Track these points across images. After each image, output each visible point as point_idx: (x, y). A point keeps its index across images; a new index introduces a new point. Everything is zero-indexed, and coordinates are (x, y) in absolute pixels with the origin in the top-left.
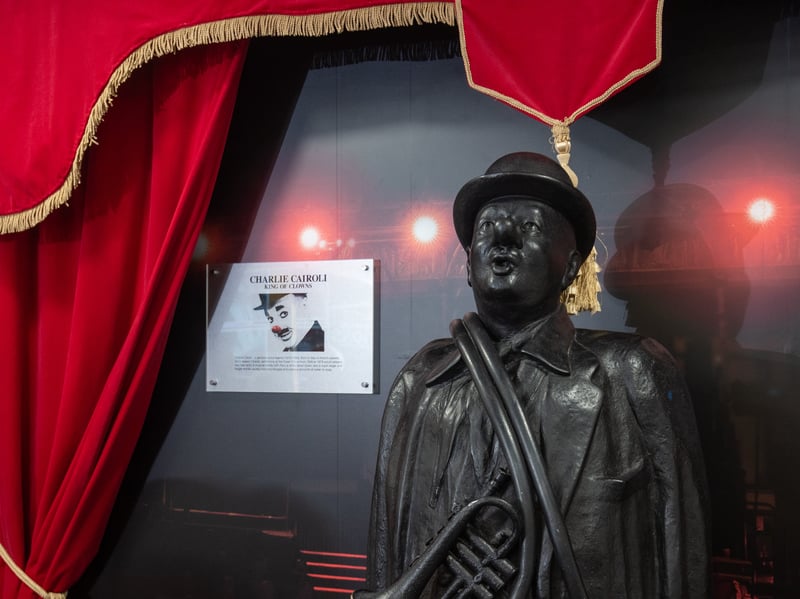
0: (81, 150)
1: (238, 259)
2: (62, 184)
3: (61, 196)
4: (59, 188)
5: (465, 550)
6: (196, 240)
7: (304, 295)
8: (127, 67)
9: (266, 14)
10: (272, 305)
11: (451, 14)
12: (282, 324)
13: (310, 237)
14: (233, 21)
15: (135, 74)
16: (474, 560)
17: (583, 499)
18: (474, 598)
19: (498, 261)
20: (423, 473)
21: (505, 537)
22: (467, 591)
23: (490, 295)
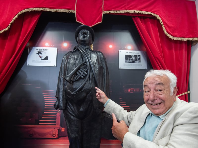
0: (11, 23)
1: (34, 46)
2: (7, 28)
3: (6, 29)
4: (6, 28)
5: (79, 71)
6: (27, 43)
7: (45, 52)
8: (21, 12)
9: (46, 8)
10: (40, 53)
11: (74, 12)
12: (41, 56)
13: (47, 44)
14: (40, 8)
15: (22, 13)
16: (81, 72)
17: (96, 67)
18: (81, 78)
19: (83, 36)
20: (71, 63)
21: (85, 70)
22: (79, 77)
23: (82, 41)
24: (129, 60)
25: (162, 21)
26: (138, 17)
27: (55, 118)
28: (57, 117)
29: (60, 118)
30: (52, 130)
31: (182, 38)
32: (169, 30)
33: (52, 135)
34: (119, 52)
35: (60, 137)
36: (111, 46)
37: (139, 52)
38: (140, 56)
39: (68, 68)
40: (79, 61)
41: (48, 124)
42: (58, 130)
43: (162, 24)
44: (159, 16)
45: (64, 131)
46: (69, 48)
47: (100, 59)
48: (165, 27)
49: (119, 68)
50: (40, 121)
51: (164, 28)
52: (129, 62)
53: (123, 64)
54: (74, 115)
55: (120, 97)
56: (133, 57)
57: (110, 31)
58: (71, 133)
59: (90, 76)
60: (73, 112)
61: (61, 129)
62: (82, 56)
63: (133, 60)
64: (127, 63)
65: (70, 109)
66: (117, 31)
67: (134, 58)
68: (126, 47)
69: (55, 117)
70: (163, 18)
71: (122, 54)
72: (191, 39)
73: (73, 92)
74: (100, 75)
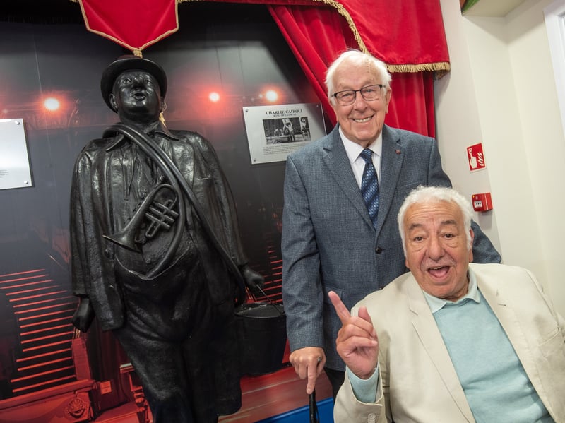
5: (153, 210)
16: (159, 213)
17: (197, 187)
18: (162, 229)
19: (137, 95)
20: (117, 187)
21: (170, 203)
22: (156, 229)
23: (135, 109)
24: (277, 134)
25: (354, 20)
26: (287, 6)
27: (70, 358)
28: (75, 355)
29: (86, 355)
30: (66, 398)
31: (408, 66)
32: (373, 47)
33: (71, 414)
34: (244, 112)
35: (100, 413)
36: (214, 97)
37: (300, 106)
38: (306, 118)
39: (111, 204)
40: (144, 177)
41: (47, 384)
42: (87, 394)
43: (354, 30)
44: (345, 7)
45: (109, 390)
46: (69, 116)
47: (199, 158)
48: (362, 37)
49: (253, 163)
50: (12, 381)
51: (362, 42)
52: (279, 141)
53: (261, 149)
54: (156, 336)
55: (270, 247)
56: (288, 124)
57: (205, 48)
58: (156, 387)
59: (188, 220)
60: (150, 327)
61: (99, 388)
62: (149, 160)
63: (288, 134)
64: (272, 145)
65: (139, 322)
66: (226, 46)
67: (290, 128)
68: (261, 96)
69: (69, 354)
70: (355, 12)
71: (254, 117)
72: (429, 67)
73: (145, 274)
74: (213, 208)
